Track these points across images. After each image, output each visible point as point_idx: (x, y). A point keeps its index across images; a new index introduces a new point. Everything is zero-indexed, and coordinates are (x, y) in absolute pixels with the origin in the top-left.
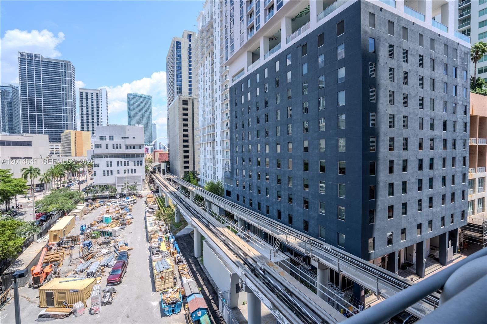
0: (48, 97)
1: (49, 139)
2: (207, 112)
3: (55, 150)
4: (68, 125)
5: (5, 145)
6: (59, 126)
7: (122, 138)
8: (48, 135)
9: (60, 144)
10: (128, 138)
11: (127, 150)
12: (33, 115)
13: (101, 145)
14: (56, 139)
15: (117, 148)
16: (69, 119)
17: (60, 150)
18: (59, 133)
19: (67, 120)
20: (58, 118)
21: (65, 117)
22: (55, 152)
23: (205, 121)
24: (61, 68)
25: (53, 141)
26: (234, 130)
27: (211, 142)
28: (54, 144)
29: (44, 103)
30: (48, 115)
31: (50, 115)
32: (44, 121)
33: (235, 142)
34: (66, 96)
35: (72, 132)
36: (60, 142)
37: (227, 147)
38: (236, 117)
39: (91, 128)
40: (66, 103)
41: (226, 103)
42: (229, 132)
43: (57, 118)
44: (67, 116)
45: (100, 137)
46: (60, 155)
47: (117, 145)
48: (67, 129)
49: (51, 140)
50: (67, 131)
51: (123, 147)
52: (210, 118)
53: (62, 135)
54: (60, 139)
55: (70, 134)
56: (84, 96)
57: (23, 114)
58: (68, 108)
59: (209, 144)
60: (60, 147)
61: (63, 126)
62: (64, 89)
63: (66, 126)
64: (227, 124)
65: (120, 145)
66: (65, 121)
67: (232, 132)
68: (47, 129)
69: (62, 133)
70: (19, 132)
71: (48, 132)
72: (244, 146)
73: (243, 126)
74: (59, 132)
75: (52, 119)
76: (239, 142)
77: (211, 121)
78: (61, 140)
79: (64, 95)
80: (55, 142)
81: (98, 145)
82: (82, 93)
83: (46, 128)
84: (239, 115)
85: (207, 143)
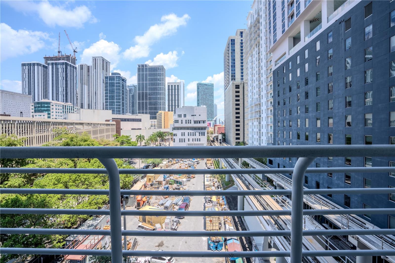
1: (150, 117)
2: (255, 93)
3: (153, 124)
4: (161, 107)
5: (129, 121)
6: (156, 109)
7: (192, 116)
8: (149, 115)
9: (156, 121)
10: (195, 115)
11: (195, 124)
12: (143, 102)
13: (178, 120)
14: (154, 117)
15: (188, 123)
16: (162, 104)
17: (156, 124)
18: (155, 113)
19: (160, 104)
20: (156, 104)
21: (159, 102)
22: (153, 125)
23: (253, 101)
24: (158, 71)
25: (152, 119)
26: (277, 108)
27: (257, 118)
28: (153, 120)
29: (149, 95)
30: (150, 102)
31: (152, 102)
32: (148, 106)
33: (277, 118)
34: (160, 89)
35: (163, 112)
36: (156, 119)
37: (271, 122)
38: (279, 96)
39: (174, 109)
40: (160, 93)
41: (271, 84)
42: (272, 109)
44: (160, 102)
45: (178, 115)
46: (156, 127)
47: (188, 120)
48: (160, 110)
49: (152, 118)
50: (160, 111)
51: (192, 122)
52: (257, 98)
53: (157, 114)
55: (161, 114)
56: (170, 88)
57: (139, 102)
58: (161, 96)
59: (256, 120)
60: (156, 122)
62: (159, 84)
63: (159, 109)
64: (271, 103)
65: (190, 120)
66: (159, 105)
67: (275, 109)
69: (157, 113)
70: (136, 113)
72: (285, 121)
73: (285, 104)
75: (153, 104)
76: (281, 118)
77: (258, 100)
78: (157, 118)
79: (159, 88)
80: (154, 119)
81: (176, 120)
82: (169, 86)
83: (149, 110)
84: (281, 94)
85: (254, 119)
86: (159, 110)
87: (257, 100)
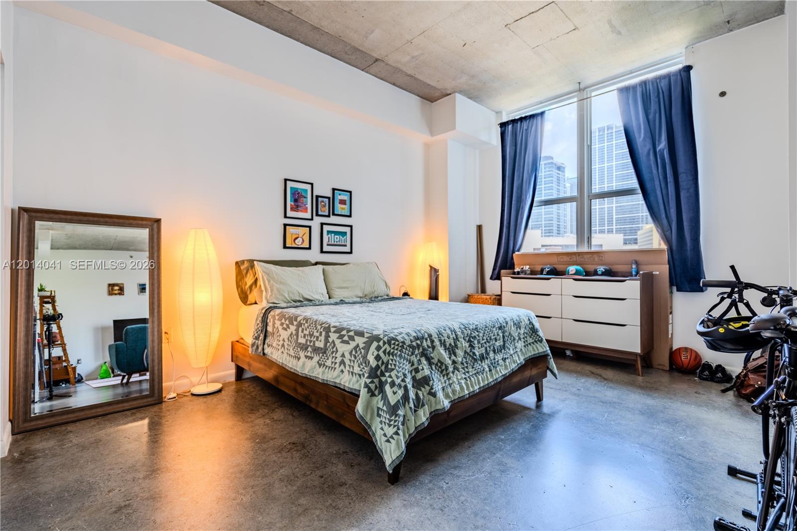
0: (621, 181)
6: (635, 220)
8: (622, 235)
12: (602, 208)
14: (631, 239)
28: (628, 247)
30: (622, 206)
31: (625, 206)
32: (616, 215)
36: (636, 243)
43: (632, 208)
48: (647, 223)
50: (647, 227)
53: (639, 233)
54: (636, 239)
55: (652, 231)
61: (641, 220)
68: (620, 225)
69: (639, 230)
71: (620, 231)
74: (635, 230)
75: (625, 212)
78: (639, 241)
80: (629, 243)
83: (618, 225)
86: (644, 222)
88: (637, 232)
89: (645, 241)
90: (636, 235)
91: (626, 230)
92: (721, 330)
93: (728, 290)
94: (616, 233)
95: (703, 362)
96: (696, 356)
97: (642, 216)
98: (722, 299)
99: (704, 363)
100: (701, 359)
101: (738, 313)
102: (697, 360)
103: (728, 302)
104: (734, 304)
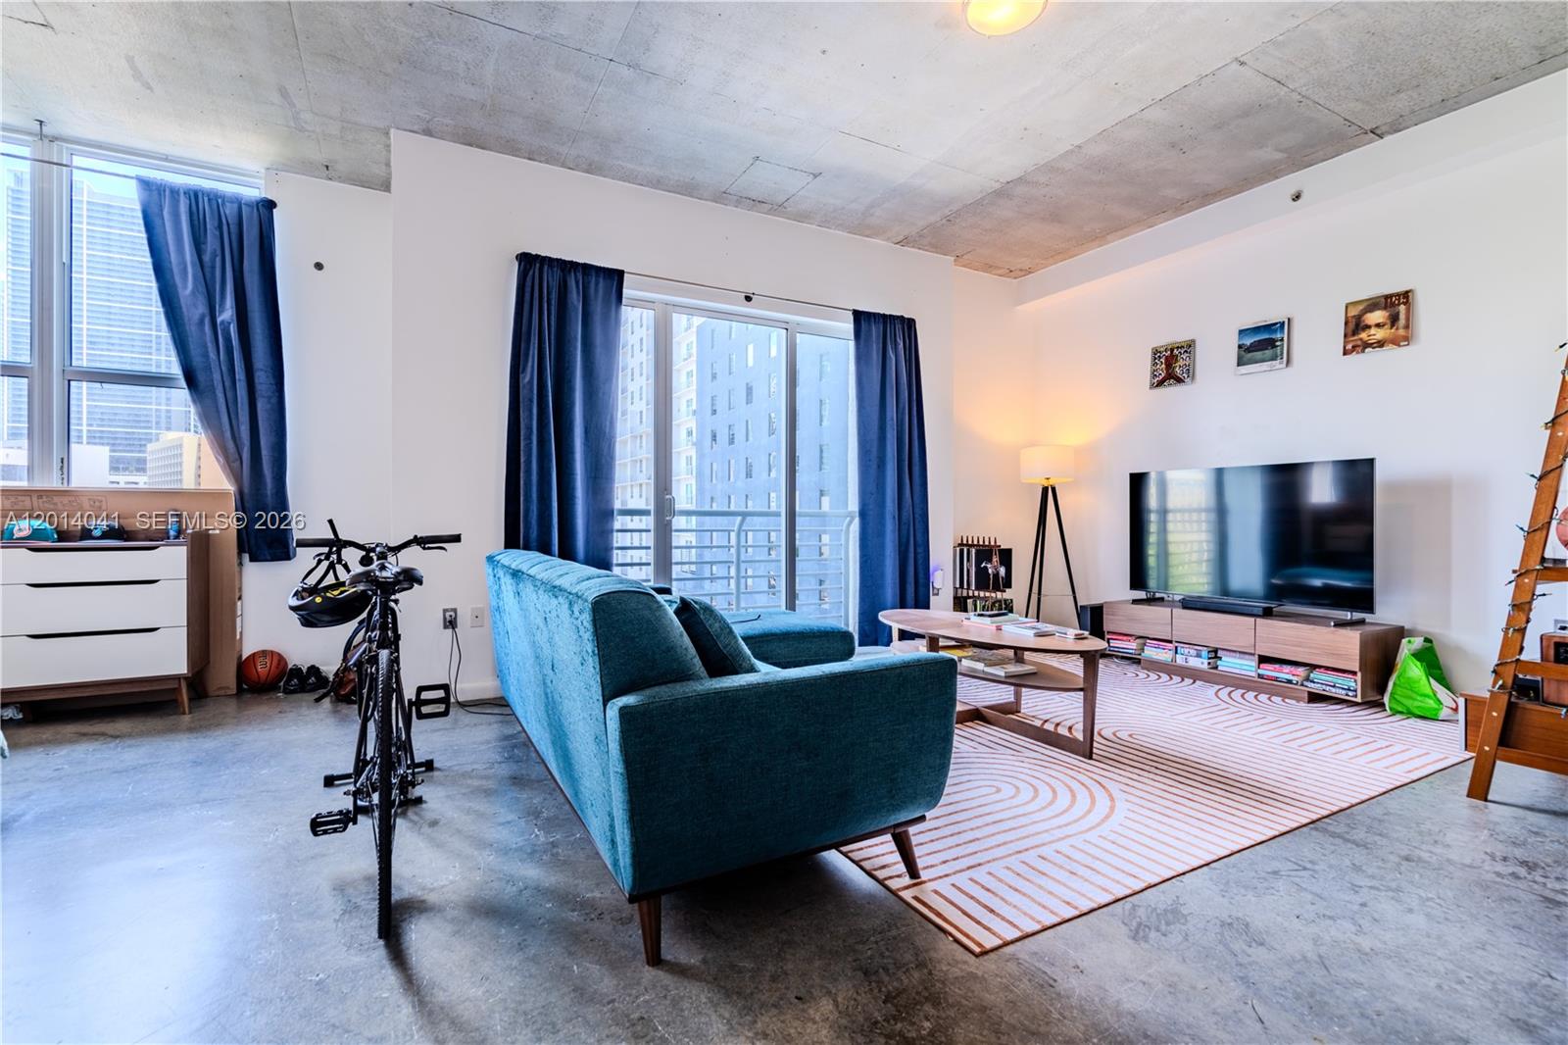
2: (632, 393)
4: (174, 415)
6: (140, 419)
8: (107, 448)
9: (142, 478)
14: (133, 460)
18: (138, 443)
23: (626, 419)
26: (707, 450)
27: (641, 485)
28: (127, 478)
32: (88, 400)
33: (707, 485)
35: (186, 439)
36: (143, 470)
37: (687, 498)
38: (714, 412)
41: (689, 369)
42: (693, 453)
48: (168, 429)
50: (171, 436)
52: (641, 412)
53: (150, 447)
54: (144, 461)
55: (181, 446)
59: (636, 490)
61: (153, 417)
63: (164, 419)
64: (690, 433)
66: (164, 401)
67: (701, 456)
68: (99, 426)
69: (150, 441)
71: (101, 438)
72: (732, 497)
73: (732, 441)
74: (140, 439)
76: (719, 487)
77: (644, 420)
78: (148, 466)
83: (95, 423)
84: (722, 405)
85: (629, 489)
87: (641, 418)
88: (145, 445)
89: (165, 466)
90: (144, 452)
91: (116, 438)
92: (318, 600)
93: (326, 550)
94: (88, 443)
95: (290, 666)
96: (279, 661)
97: (157, 410)
98: (320, 562)
99: (291, 669)
100: (286, 663)
101: (337, 578)
102: (281, 667)
103: (325, 564)
104: (332, 566)
